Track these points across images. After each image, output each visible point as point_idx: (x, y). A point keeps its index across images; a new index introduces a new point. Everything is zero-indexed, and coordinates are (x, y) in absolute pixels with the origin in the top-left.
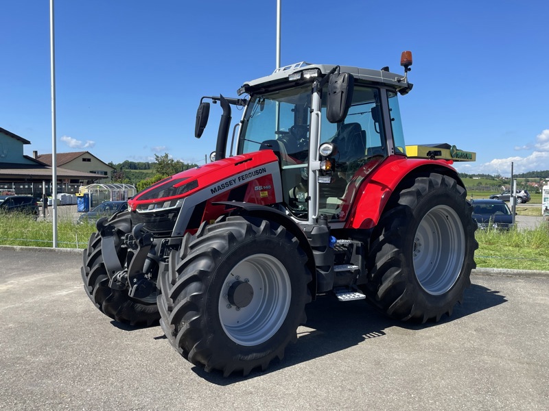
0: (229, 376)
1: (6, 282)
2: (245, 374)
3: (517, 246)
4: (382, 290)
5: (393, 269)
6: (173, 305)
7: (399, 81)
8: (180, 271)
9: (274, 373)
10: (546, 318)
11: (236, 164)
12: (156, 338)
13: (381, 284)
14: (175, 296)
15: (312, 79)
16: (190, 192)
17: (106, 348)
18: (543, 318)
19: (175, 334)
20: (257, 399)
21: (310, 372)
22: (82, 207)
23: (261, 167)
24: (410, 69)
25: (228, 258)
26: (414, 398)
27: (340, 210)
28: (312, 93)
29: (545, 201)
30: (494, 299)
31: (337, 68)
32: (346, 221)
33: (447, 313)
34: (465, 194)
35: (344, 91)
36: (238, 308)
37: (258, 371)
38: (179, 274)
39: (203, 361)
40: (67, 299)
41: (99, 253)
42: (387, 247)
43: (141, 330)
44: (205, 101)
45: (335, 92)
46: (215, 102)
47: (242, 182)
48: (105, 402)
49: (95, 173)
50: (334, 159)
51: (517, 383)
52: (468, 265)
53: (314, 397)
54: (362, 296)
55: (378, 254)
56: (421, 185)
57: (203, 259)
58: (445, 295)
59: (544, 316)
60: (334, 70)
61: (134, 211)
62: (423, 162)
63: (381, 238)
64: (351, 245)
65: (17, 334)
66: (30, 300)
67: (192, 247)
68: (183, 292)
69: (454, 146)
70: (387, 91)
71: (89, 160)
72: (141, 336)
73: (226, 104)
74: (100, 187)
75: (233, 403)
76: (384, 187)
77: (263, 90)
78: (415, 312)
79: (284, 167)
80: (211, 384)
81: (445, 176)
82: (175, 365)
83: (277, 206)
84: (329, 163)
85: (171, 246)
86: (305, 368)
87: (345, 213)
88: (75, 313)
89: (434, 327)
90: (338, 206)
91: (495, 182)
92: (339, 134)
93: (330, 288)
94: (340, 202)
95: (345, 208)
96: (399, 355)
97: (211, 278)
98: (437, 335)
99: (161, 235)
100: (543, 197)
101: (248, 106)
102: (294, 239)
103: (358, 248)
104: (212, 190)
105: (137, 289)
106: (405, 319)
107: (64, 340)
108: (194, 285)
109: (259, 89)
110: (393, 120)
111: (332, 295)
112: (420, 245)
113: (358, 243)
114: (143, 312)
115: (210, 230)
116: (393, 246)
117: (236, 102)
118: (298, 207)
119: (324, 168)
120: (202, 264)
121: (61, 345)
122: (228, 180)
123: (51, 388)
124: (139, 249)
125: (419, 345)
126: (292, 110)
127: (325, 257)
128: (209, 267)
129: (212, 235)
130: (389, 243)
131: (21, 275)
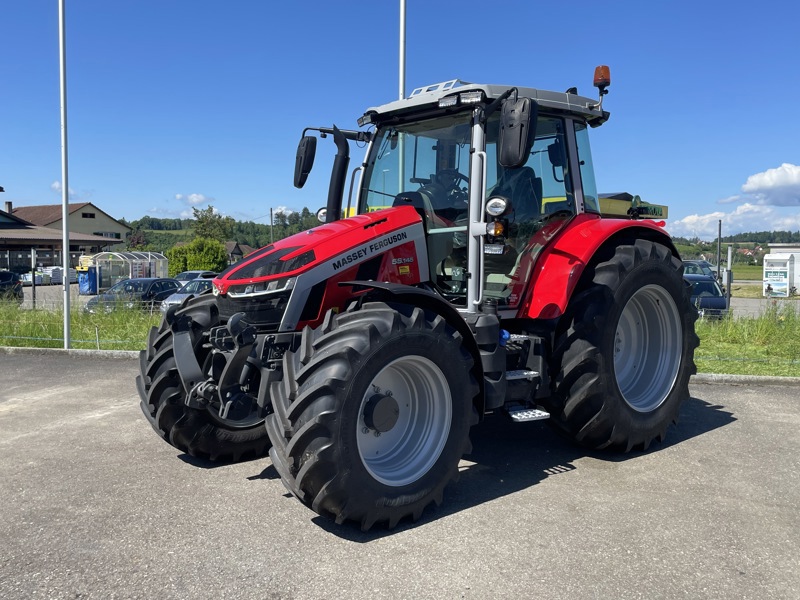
0: (370, 529)
1: (5, 400)
2: (391, 525)
3: (734, 341)
4: (570, 405)
5: (586, 375)
6: (292, 429)
7: (591, 108)
8: (301, 381)
9: (429, 525)
10: (794, 442)
11: (366, 227)
12: (250, 479)
13: (570, 397)
14: (295, 417)
15: (472, 106)
16: (304, 267)
17: (180, 493)
18: (789, 443)
19: (295, 471)
20: (414, 560)
21: (481, 522)
22: (86, 287)
23: (400, 231)
24: (606, 92)
25: (370, 362)
26: (632, 555)
27: (508, 292)
28: (472, 125)
29: (767, 276)
30: (718, 418)
31: (512, 90)
32: (519, 308)
33: (658, 438)
34: (682, 270)
35: (525, 124)
36: (378, 433)
37: (409, 521)
38: (300, 385)
39: (333, 509)
40: (104, 424)
41: (170, 354)
42: (579, 344)
43: (226, 467)
44: (309, 134)
45: (511, 126)
46: (325, 136)
47: (376, 253)
48: (198, 569)
49: (101, 235)
50: (507, 220)
51: (768, 532)
52: (686, 368)
53: (493, 556)
54: (545, 414)
55: (566, 354)
56: (623, 256)
57: (335, 363)
58: (655, 411)
59: (792, 439)
60: (508, 93)
61: (225, 296)
62: (626, 224)
63: (570, 331)
64: (527, 342)
65: (43, 475)
66: (50, 427)
67: (317, 347)
68: (307, 411)
69: (637, 197)
70: (574, 121)
71: (92, 216)
72: (228, 475)
73: (342, 139)
74: (114, 257)
75: (382, 567)
76: (573, 258)
77: (397, 119)
78: (616, 436)
79: (431, 231)
80: (344, 541)
81: (656, 244)
82: (287, 515)
83: (421, 285)
84: (500, 226)
85: (277, 344)
86: (473, 517)
87: (518, 296)
88: (122, 445)
89: (641, 458)
90: (506, 287)
91: (690, 248)
92: (501, 184)
93: (501, 404)
94: (508, 281)
95: (516, 289)
96: (599, 497)
97: (347, 390)
98: (647, 468)
99: (265, 329)
100: (765, 271)
101: (374, 142)
102: (456, 334)
103: (536, 345)
104: (334, 264)
105: (231, 407)
106: (602, 446)
107: (116, 483)
108: (323, 401)
109: (392, 117)
110: (583, 163)
111: (504, 414)
112: (619, 341)
113: (536, 339)
114: (228, 442)
115: (341, 322)
116: (585, 343)
117: (355, 137)
118: (450, 288)
119: (492, 232)
120: (333, 371)
121: (114, 490)
122: (355, 250)
123: (116, 551)
124: (236, 349)
125: (625, 483)
126: (434, 148)
127: (494, 359)
128: (344, 375)
129: (346, 328)
130: (582, 338)
131: (26, 390)
